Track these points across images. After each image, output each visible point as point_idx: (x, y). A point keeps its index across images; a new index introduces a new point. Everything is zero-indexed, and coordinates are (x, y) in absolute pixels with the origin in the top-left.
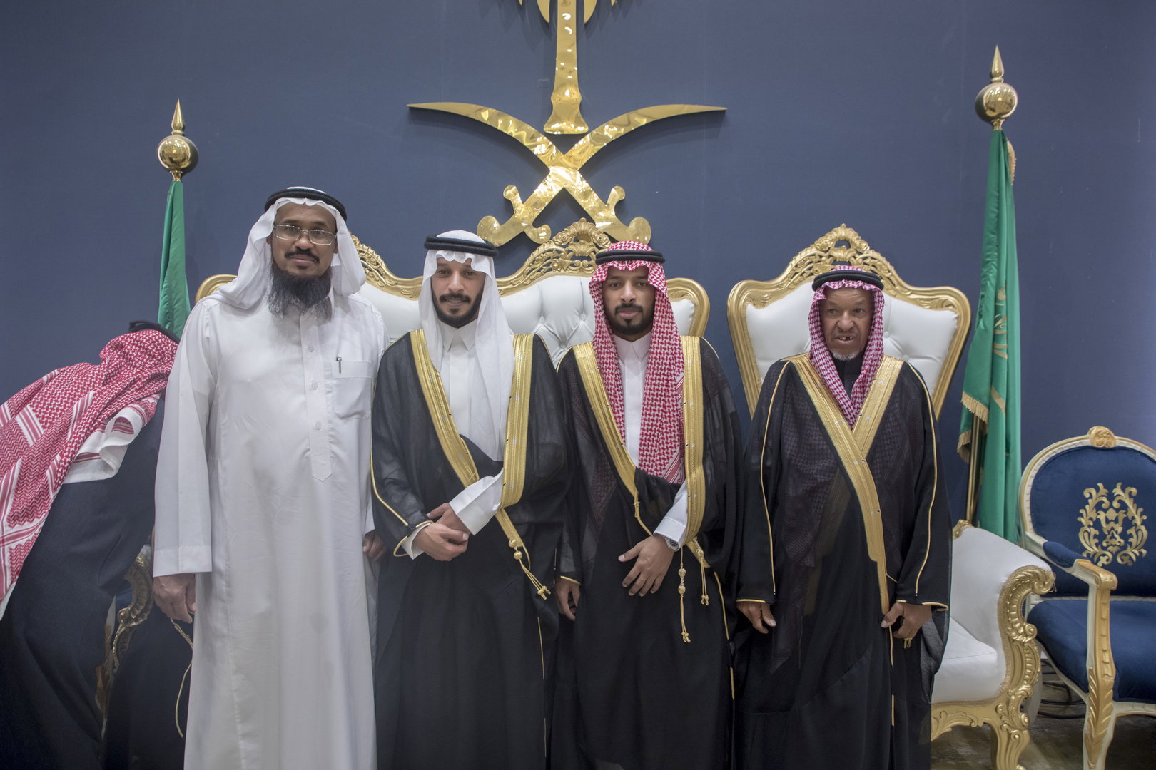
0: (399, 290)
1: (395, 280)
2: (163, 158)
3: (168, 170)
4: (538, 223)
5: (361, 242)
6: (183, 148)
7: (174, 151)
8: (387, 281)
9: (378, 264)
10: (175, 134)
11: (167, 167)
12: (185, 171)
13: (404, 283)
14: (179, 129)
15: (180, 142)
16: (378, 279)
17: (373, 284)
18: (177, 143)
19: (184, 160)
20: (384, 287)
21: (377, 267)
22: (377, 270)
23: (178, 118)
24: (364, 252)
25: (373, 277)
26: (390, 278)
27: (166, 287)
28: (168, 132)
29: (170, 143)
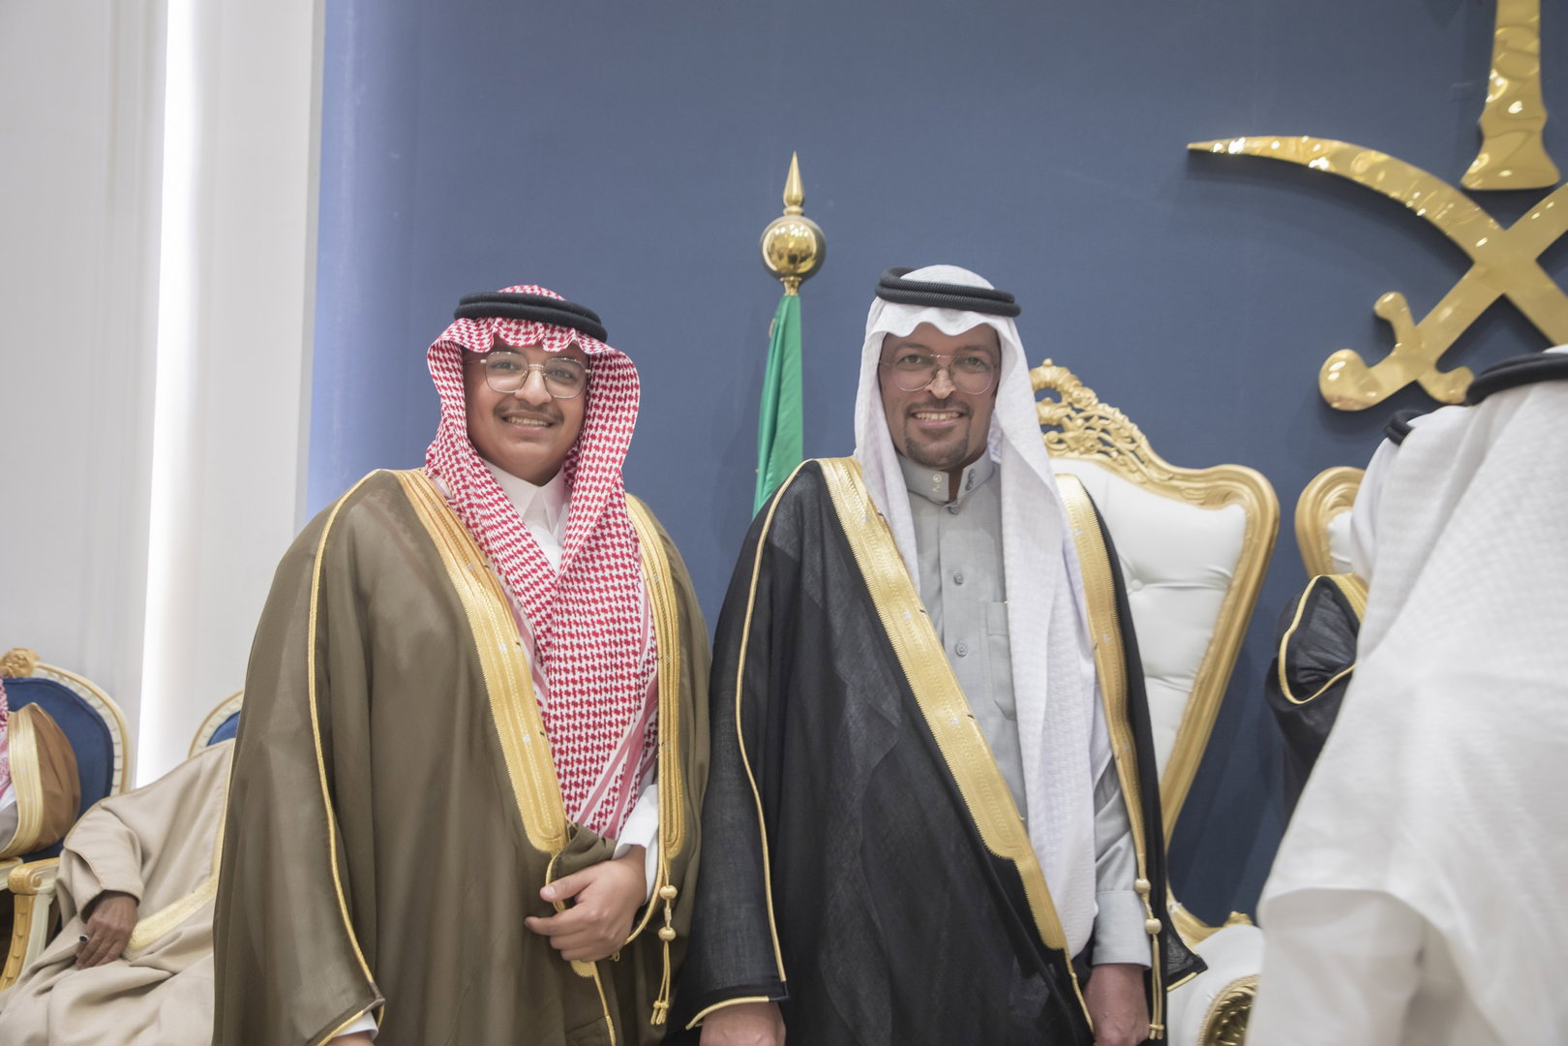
0: (1177, 489)
1: (1168, 472)
2: (770, 254)
3: (777, 275)
4: (1445, 363)
5: (1101, 401)
6: (806, 239)
7: (791, 245)
8: (1154, 474)
9: (1133, 441)
10: (789, 213)
11: (774, 268)
12: (805, 276)
13: (1186, 478)
14: (795, 203)
15: (798, 227)
16: (1134, 468)
17: (1126, 478)
18: (793, 230)
19: (803, 259)
20: (1147, 482)
21: (1132, 447)
22: (1133, 452)
23: (794, 187)
24: (1107, 419)
25: (1125, 464)
26: (1159, 468)
27: (770, 480)
28: (778, 211)
29: (783, 230)
